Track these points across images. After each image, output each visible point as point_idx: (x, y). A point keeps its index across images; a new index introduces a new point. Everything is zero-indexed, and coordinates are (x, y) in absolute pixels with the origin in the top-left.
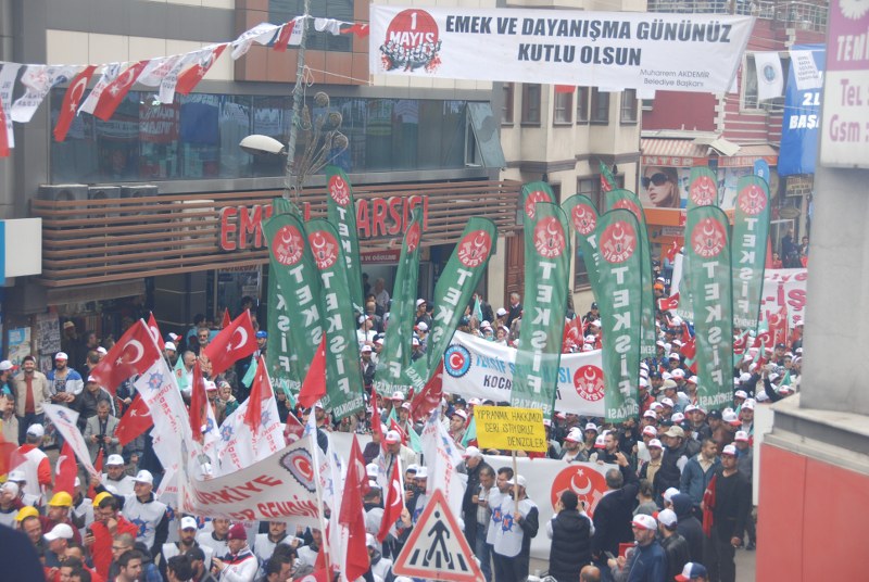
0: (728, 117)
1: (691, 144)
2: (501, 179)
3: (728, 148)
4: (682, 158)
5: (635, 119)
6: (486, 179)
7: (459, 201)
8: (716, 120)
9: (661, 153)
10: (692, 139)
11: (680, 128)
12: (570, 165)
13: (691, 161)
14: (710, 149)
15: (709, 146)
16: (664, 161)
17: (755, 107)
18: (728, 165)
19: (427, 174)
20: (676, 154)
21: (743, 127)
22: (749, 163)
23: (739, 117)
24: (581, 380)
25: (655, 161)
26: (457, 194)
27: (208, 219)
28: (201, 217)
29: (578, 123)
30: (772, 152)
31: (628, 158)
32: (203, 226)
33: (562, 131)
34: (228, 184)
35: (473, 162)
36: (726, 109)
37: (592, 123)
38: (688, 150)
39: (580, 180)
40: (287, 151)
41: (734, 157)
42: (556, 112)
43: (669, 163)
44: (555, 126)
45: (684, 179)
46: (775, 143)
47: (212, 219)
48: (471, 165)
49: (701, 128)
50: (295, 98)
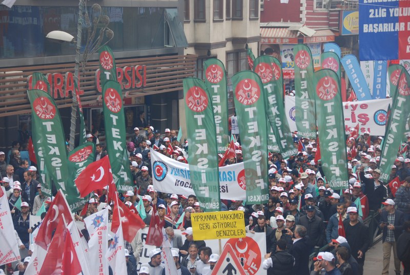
0: (308, 14)
1: (287, 30)
2: (185, 54)
3: (309, 32)
4: (282, 38)
5: (257, 16)
6: (177, 54)
7: (162, 68)
8: (301, 16)
9: (270, 36)
10: (288, 27)
11: (280, 21)
12: (222, 44)
13: (287, 41)
14: (299, 32)
15: (298, 31)
16: (272, 41)
17: (321, 7)
18: (308, 42)
19: (144, 52)
20: (279, 36)
21: (316, 19)
22: (320, 40)
23: (313, 14)
24: (242, 178)
25: (267, 41)
26: (160, 64)
27: (20, 83)
28: (15, 81)
29: (227, 20)
30: (331, 34)
31: (253, 39)
32: (17, 87)
33: (218, 24)
34: (30, 61)
35: (168, 44)
36: (307, 9)
37: (233, 19)
38: (286, 34)
39: (228, 53)
40: (76, 40)
41: (312, 37)
42: (214, 13)
43: (275, 42)
44: (214, 21)
45: (284, 51)
46: (333, 28)
47: (22, 83)
48: (167, 46)
49: (292, 21)
50: (80, 8)
